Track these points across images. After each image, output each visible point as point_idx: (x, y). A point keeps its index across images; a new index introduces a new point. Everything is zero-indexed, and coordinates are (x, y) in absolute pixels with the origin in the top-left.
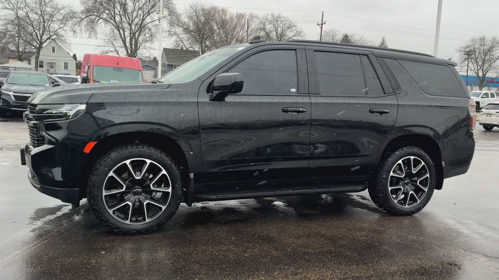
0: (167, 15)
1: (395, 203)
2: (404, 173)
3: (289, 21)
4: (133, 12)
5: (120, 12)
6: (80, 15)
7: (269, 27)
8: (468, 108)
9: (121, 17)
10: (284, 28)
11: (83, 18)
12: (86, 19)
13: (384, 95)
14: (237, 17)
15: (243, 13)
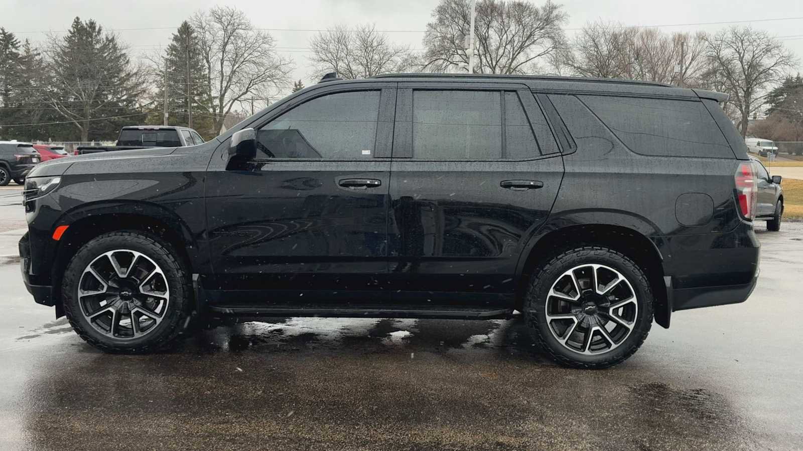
0: (551, 49)
1: (562, 345)
2: (577, 294)
3: (765, 39)
4: (498, 49)
5: (480, 51)
6: (423, 60)
7: (727, 53)
8: (732, 178)
9: (480, 58)
10: (757, 52)
11: (426, 65)
12: (430, 65)
13: (541, 157)
14: (674, 40)
15: (683, 33)
